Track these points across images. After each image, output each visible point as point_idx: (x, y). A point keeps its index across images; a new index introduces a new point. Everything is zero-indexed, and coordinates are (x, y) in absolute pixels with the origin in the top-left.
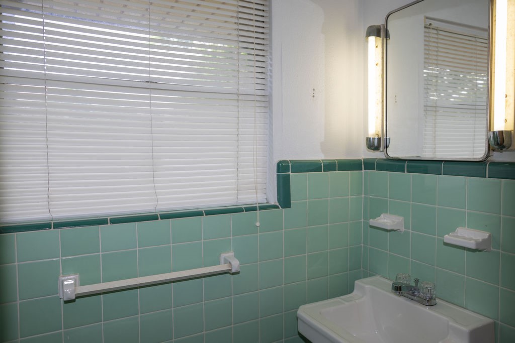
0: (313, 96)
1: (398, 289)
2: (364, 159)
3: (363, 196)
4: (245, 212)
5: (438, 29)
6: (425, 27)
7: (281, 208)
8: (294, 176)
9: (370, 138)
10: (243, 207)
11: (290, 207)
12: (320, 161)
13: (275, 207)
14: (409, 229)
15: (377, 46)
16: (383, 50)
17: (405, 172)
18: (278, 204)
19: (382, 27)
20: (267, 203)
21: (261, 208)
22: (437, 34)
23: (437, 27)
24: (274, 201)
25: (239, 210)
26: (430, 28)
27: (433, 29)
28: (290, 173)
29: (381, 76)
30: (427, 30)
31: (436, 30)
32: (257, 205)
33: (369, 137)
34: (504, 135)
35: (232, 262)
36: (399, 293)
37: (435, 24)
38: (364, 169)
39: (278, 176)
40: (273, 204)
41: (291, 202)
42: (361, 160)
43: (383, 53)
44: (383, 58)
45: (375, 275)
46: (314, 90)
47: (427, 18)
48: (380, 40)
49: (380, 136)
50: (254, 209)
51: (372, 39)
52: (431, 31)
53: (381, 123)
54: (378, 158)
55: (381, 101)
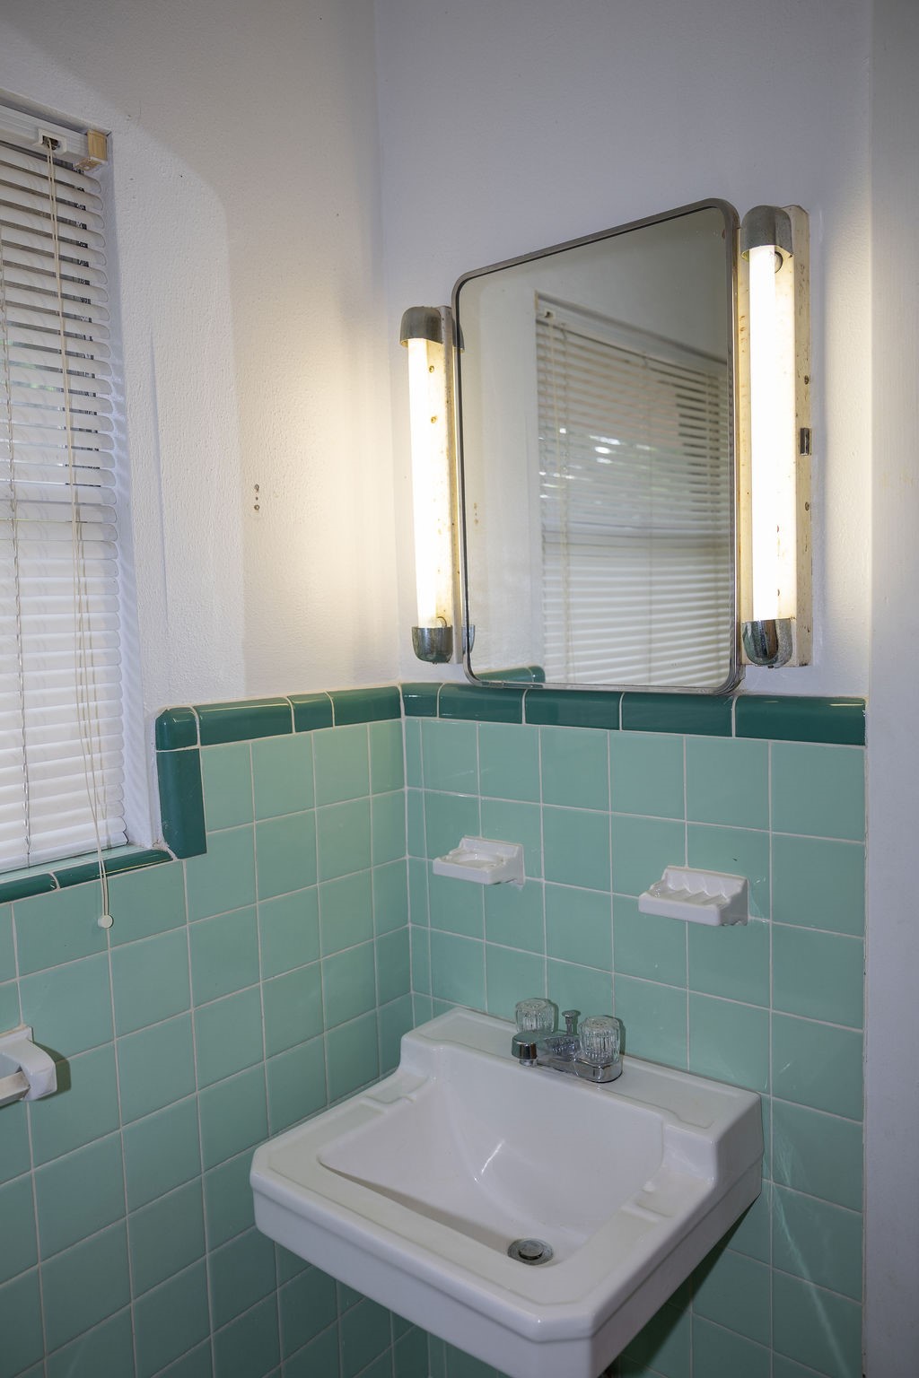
0: (256, 507)
1: (527, 1053)
2: (404, 686)
3: (406, 788)
4: (59, 889)
5: (566, 328)
6: (538, 322)
7: (175, 859)
8: (211, 757)
9: (422, 630)
10: (50, 870)
11: (205, 852)
12: (285, 701)
13: (157, 857)
14: (540, 877)
15: (431, 368)
16: (449, 378)
17: (521, 723)
18: (165, 847)
19: (443, 316)
20: (129, 844)
21: (114, 866)
22: (563, 342)
23: (563, 324)
24: (148, 835)
25: (39, 886)
26: (546, 325)
27: (555, 327)
28: (198, 746)
29: (445, 453)
30: (541, 330)
31: (562, 330)
32: (100, 858)
33: (420, 627)
34: (778, 631)
35: (26, 1067)
36: (532, 1062)
37: (559, 316)
38: (406, 714)
39: (161, 759)
40: (149, 846)
41: (207, 834)
42: (396, 688)
43: (449, 388)
44: (449, 402)
45: (451, 1007)
46: (257, 488)
47: (540, 297)
48: (439, 349)
49: (451, 623)
50: (88, 874)
51: (418, 345)
52: (550, 332)
53: (451, 588)
54: (444, 682)
55: (448, 523)
